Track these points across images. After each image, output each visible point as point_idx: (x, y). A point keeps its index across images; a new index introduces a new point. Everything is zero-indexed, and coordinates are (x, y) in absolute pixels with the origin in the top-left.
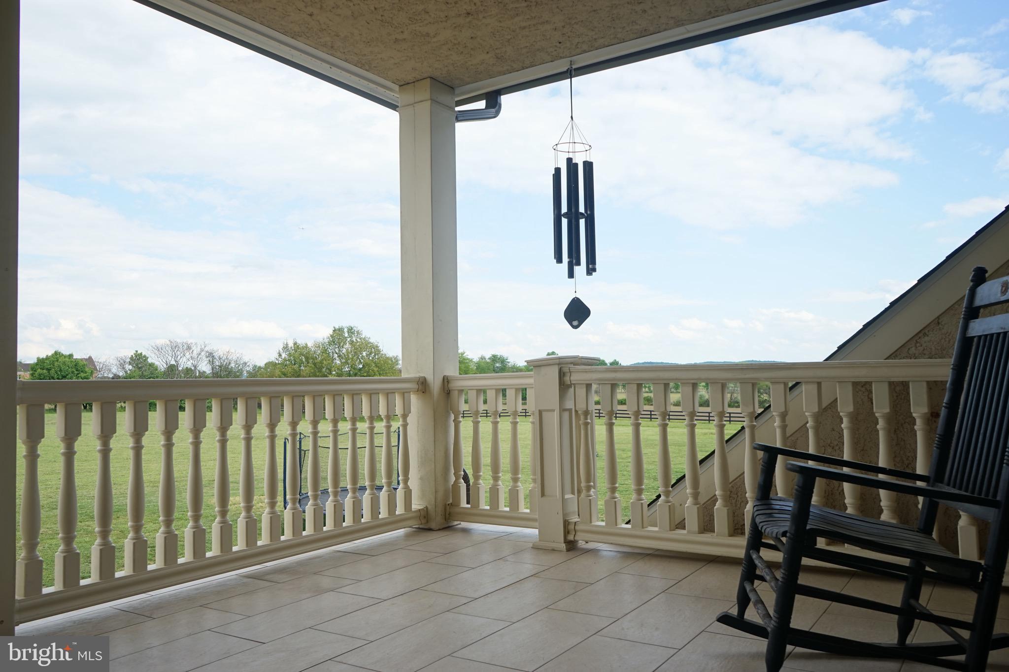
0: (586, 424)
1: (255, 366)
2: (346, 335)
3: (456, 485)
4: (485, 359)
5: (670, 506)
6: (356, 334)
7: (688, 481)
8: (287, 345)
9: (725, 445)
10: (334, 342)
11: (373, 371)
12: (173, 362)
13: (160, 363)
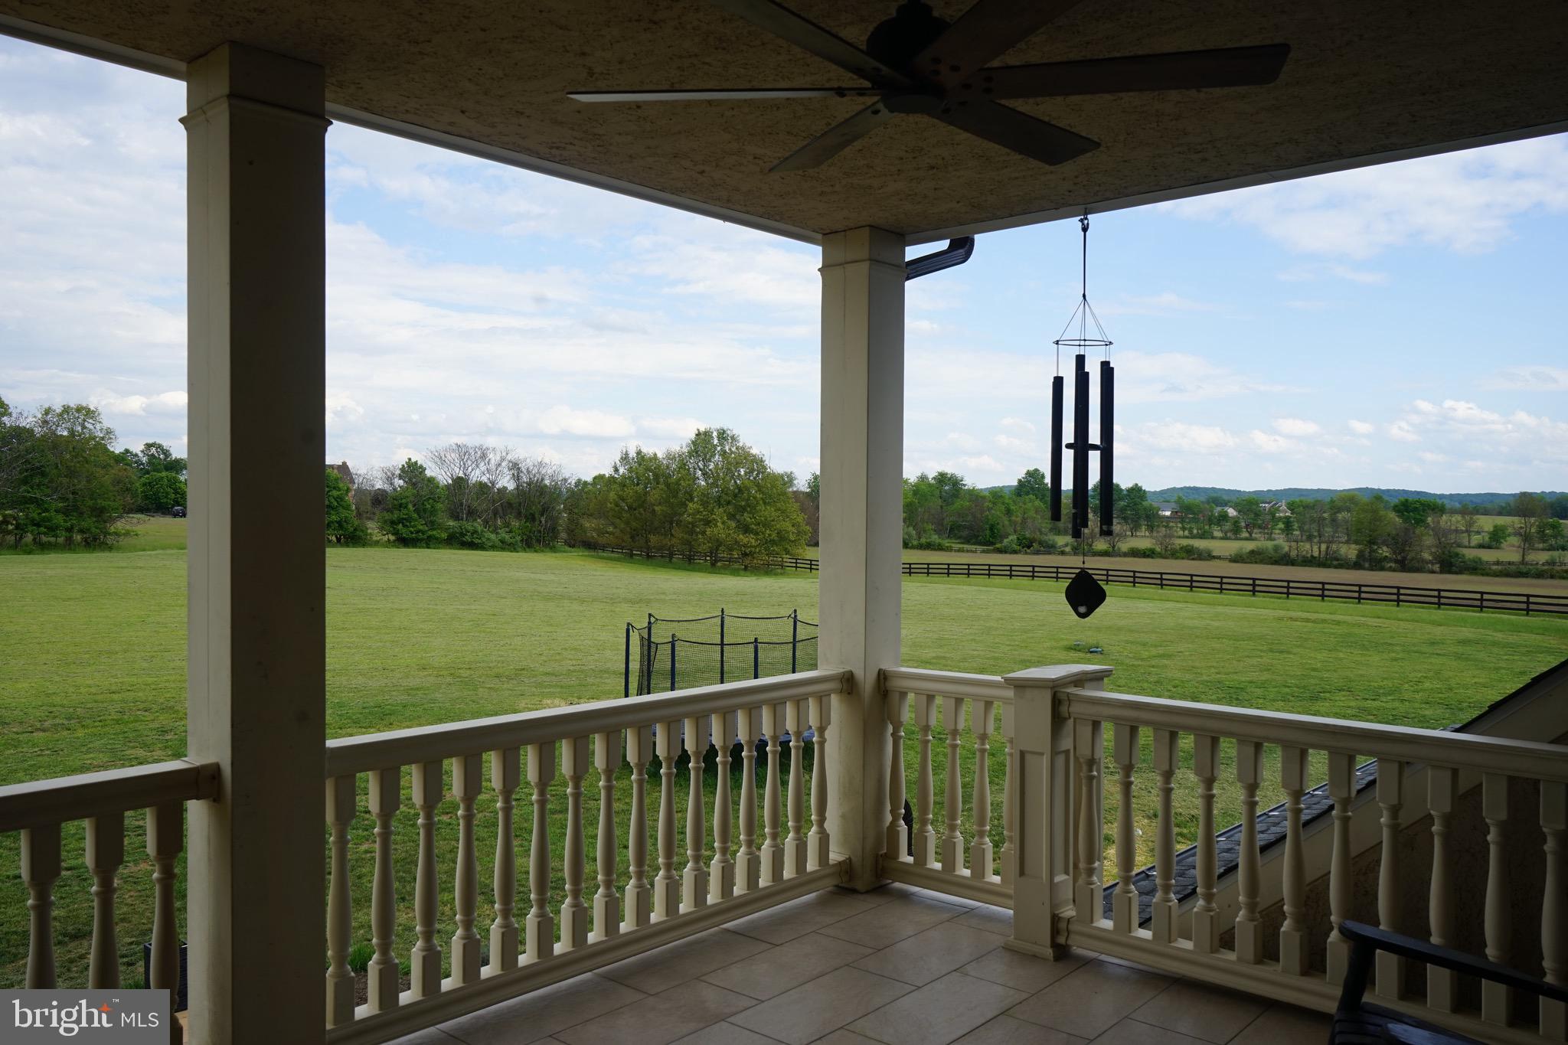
0: (1091, 778)
1: (579, 481)
2: (716, 442)
3: (893, 827)
4: (927, 479)
5: (1212, 917)
6: (730, 441)
7: (1241, 874)
8: (627, 454)
9: (1301, 828)
10: (697, 453)
11: (755, 498)
12: (461, 474)
13: (441, 475)
